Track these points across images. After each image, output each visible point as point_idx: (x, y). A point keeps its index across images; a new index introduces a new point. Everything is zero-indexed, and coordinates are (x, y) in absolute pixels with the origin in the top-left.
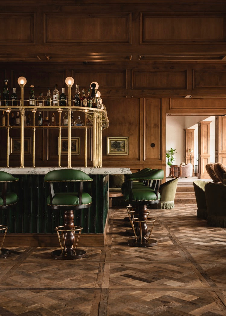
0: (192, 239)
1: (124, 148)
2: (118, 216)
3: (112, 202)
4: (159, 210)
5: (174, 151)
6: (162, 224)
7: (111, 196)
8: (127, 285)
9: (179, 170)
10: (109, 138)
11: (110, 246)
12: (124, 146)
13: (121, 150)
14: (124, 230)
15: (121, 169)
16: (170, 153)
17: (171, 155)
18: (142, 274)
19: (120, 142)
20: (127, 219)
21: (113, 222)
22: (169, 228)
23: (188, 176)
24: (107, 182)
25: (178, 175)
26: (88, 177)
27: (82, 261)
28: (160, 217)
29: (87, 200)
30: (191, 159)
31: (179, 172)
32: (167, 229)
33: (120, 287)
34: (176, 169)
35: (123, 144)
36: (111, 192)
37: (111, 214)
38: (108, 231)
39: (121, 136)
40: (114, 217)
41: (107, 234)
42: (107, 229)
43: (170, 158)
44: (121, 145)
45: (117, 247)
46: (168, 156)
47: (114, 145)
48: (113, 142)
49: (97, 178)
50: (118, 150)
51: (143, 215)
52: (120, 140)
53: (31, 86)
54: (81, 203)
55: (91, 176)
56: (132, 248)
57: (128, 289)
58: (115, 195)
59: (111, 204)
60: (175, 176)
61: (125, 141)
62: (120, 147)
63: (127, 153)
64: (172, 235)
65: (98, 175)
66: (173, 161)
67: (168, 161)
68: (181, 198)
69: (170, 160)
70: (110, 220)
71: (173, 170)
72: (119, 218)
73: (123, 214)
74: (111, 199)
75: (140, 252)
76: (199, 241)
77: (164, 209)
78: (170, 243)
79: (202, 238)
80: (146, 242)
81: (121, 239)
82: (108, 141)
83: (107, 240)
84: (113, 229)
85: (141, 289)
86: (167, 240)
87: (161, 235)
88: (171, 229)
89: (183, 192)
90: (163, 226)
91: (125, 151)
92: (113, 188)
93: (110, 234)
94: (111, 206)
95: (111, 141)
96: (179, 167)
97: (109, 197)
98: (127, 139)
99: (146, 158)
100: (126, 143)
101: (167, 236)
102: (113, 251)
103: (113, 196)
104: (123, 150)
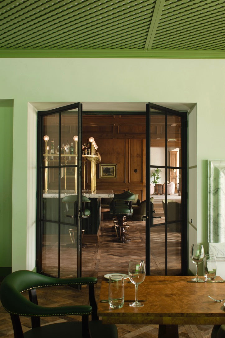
0: (154, 238)
1: (114, 173)
2: (108, 226)
3: (104, 215)
4: (139, 221)
5: (160, 171)
6: (138, 230)
7: (102, 211)
8: (110, 257)
9: (163, 188)
10: (102, 165)
11: (101, 242)
12: (113, 172)
13: (111, 175)
14: (111, 234)
15: (108, 194)
16: (156, 172)
17: (157, 174)
18: (118, 254)
19: (110, 168)
20: (113, 227)
21: (103, 229)
22: (142, 233)
23: (170, 193)
24: (100, 201)
25: (162, 192)
26: (88, 200)
27: (84, 249)
28: (138, 226)
29: (88, 213)
30: (175, 178)
31: (163, 190)
32: (140, 233)
33: (106, 258)
34: (160, 187)
35: (112, 169)
36: (103, 208)
37: (102, 224)
38: (100, 234)
39: (111, 163)
40: (105, 226)
41: (99, 236)
42: (99, 233)
43: (156, 176)
44: (111, 170)
45: (106, 243)
46: (154, 175)
47: (106, 171)
48: (104, 168)
49: (94, 200)
50: (109, 175)
51: (122, 223)
52: (110, 167)
53: (52, 141)
54: (84, 215)
55: (90, 198)
56: (115, 243)
57: (110, 259)
58: (106, 210)
59: (103, 217)
60: (160, 193)
61: (114, 167)
62: (110, 172)
63: (115, 177)
64: (142, 237)
65: (94, 198)
66: (158, 180)
67: (155, 180)
68: (158, 213)
69: (156, 179)
70: (101, 228)
71: (157, 188)
72: (108, 227)
73: (111, 224)
74: (103, 213)
75: (120, 245)
76: (158, 240)
77: (142, 220)
78: (140, 241)
79: (161, 238)
80: (123, 240)
81: (109, 239)
82: (101, 167)
83: (99, 239)
84: (104, 233)
85: (117, 259)
86: (138, 239)
87: (135, 237)
88: (143, 233)
89: (159, 207)
90: (138, 231)
91: (114, 175)
92: (104, 205)
93: (101, 236)
94: (103, 219)
95: (103, 168)
96: (163, 186)
97: (101, 212)
98: (115, 166)
99: (130, 181)
100: (115, 169)
101: (139, 237)
102: (103, 244)
103: (104, 211)
104: (112, 174)
